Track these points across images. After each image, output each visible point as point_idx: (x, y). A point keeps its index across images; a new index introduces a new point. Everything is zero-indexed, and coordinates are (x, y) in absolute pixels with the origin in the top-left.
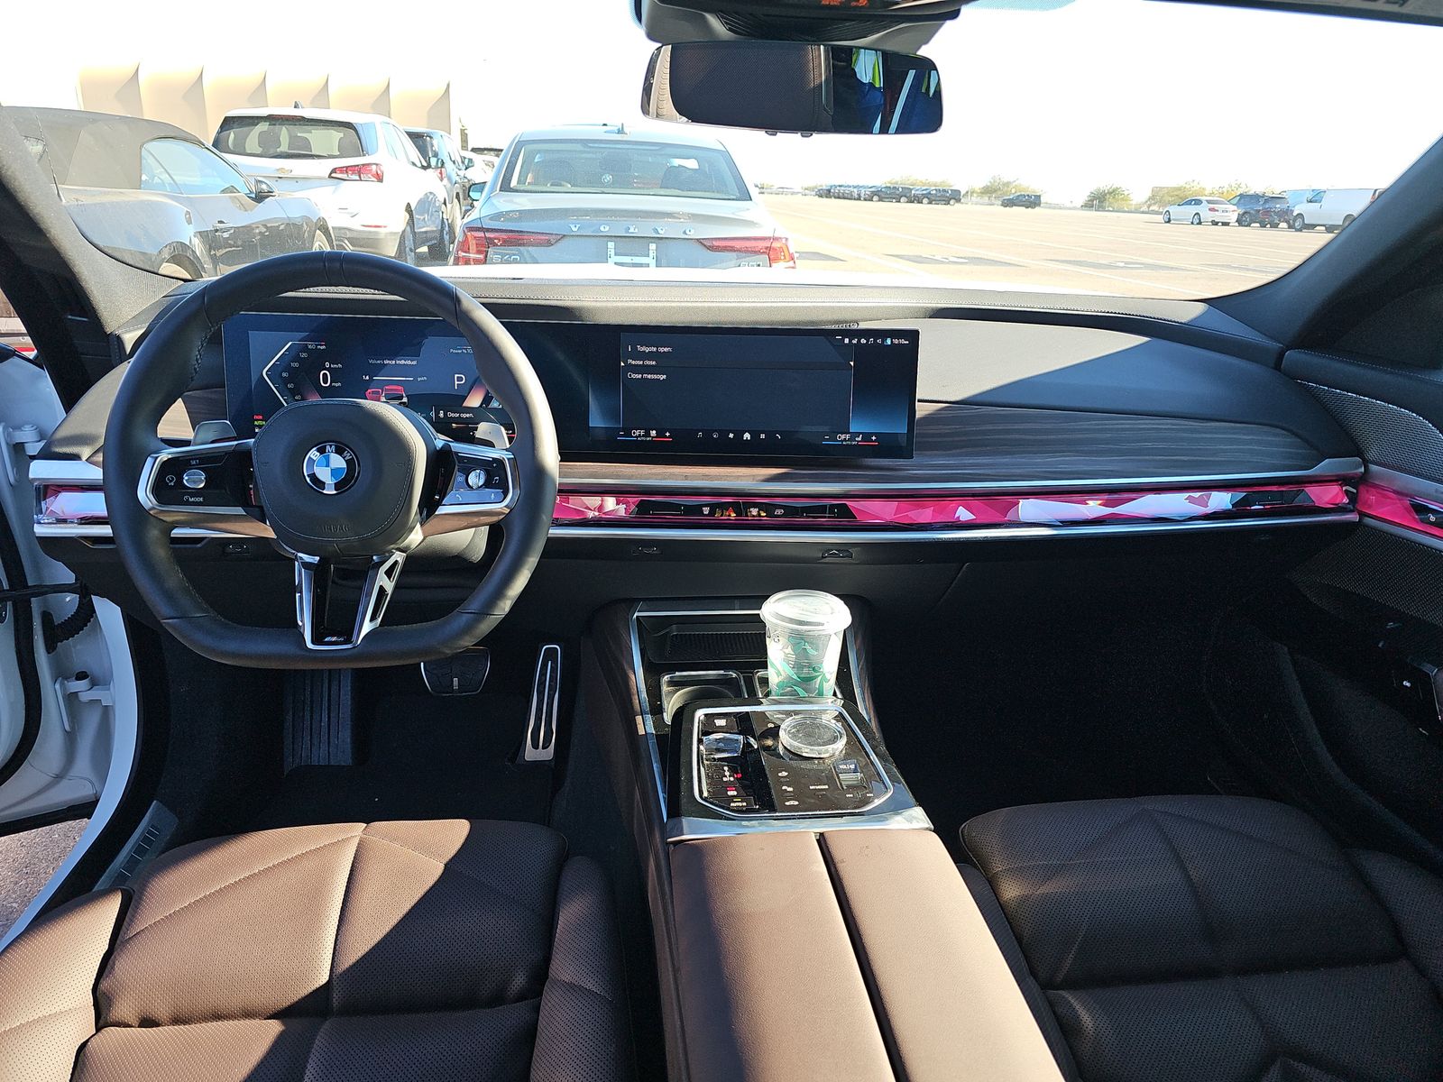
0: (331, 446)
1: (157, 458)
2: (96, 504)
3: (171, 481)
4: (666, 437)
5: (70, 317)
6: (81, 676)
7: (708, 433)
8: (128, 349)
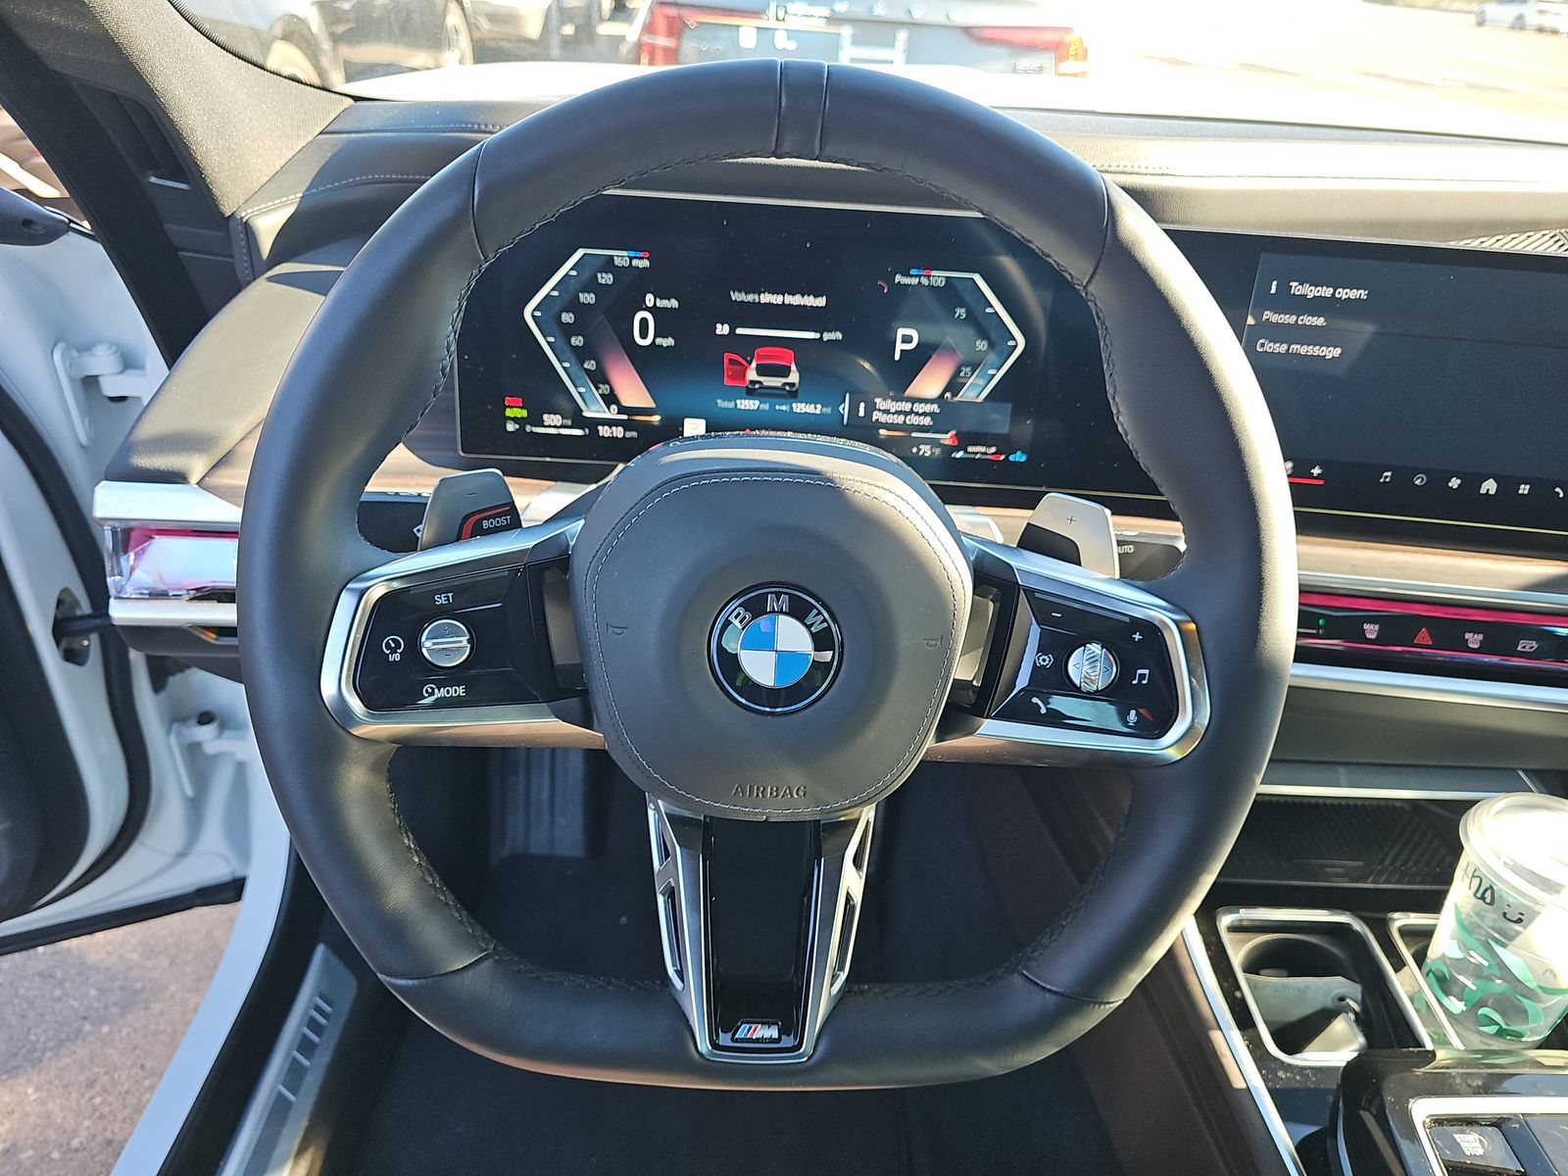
0: (778, 595)
1: (362, 593)
2: (220, 562)
3: (394, 651)
4: (1312, 476)
5: (153, 180)
6: (205, 718)
7: (1404, 475)
8: (266, 245)
